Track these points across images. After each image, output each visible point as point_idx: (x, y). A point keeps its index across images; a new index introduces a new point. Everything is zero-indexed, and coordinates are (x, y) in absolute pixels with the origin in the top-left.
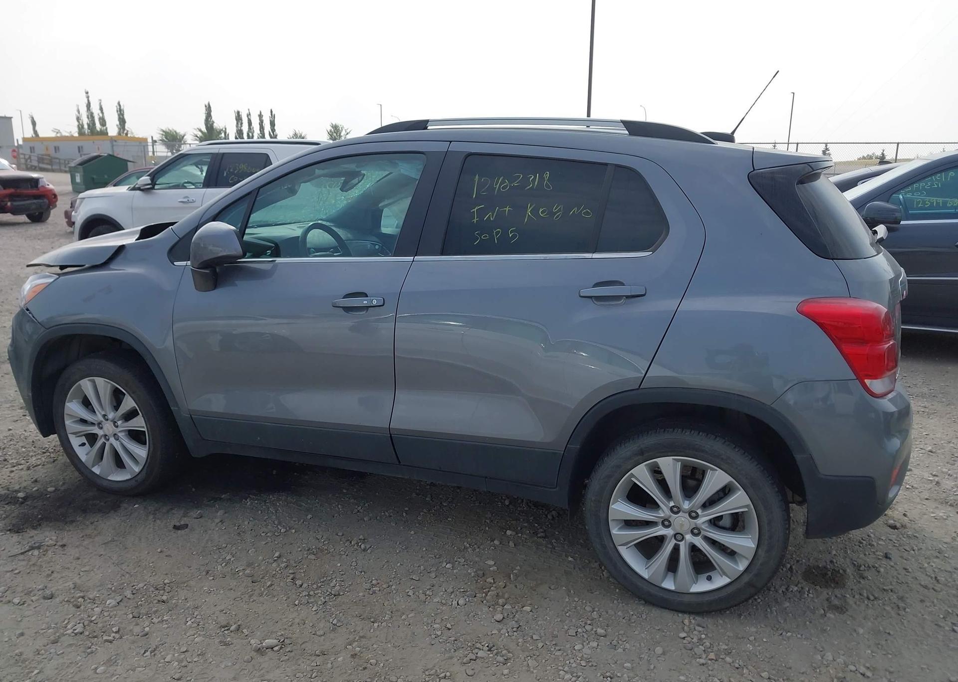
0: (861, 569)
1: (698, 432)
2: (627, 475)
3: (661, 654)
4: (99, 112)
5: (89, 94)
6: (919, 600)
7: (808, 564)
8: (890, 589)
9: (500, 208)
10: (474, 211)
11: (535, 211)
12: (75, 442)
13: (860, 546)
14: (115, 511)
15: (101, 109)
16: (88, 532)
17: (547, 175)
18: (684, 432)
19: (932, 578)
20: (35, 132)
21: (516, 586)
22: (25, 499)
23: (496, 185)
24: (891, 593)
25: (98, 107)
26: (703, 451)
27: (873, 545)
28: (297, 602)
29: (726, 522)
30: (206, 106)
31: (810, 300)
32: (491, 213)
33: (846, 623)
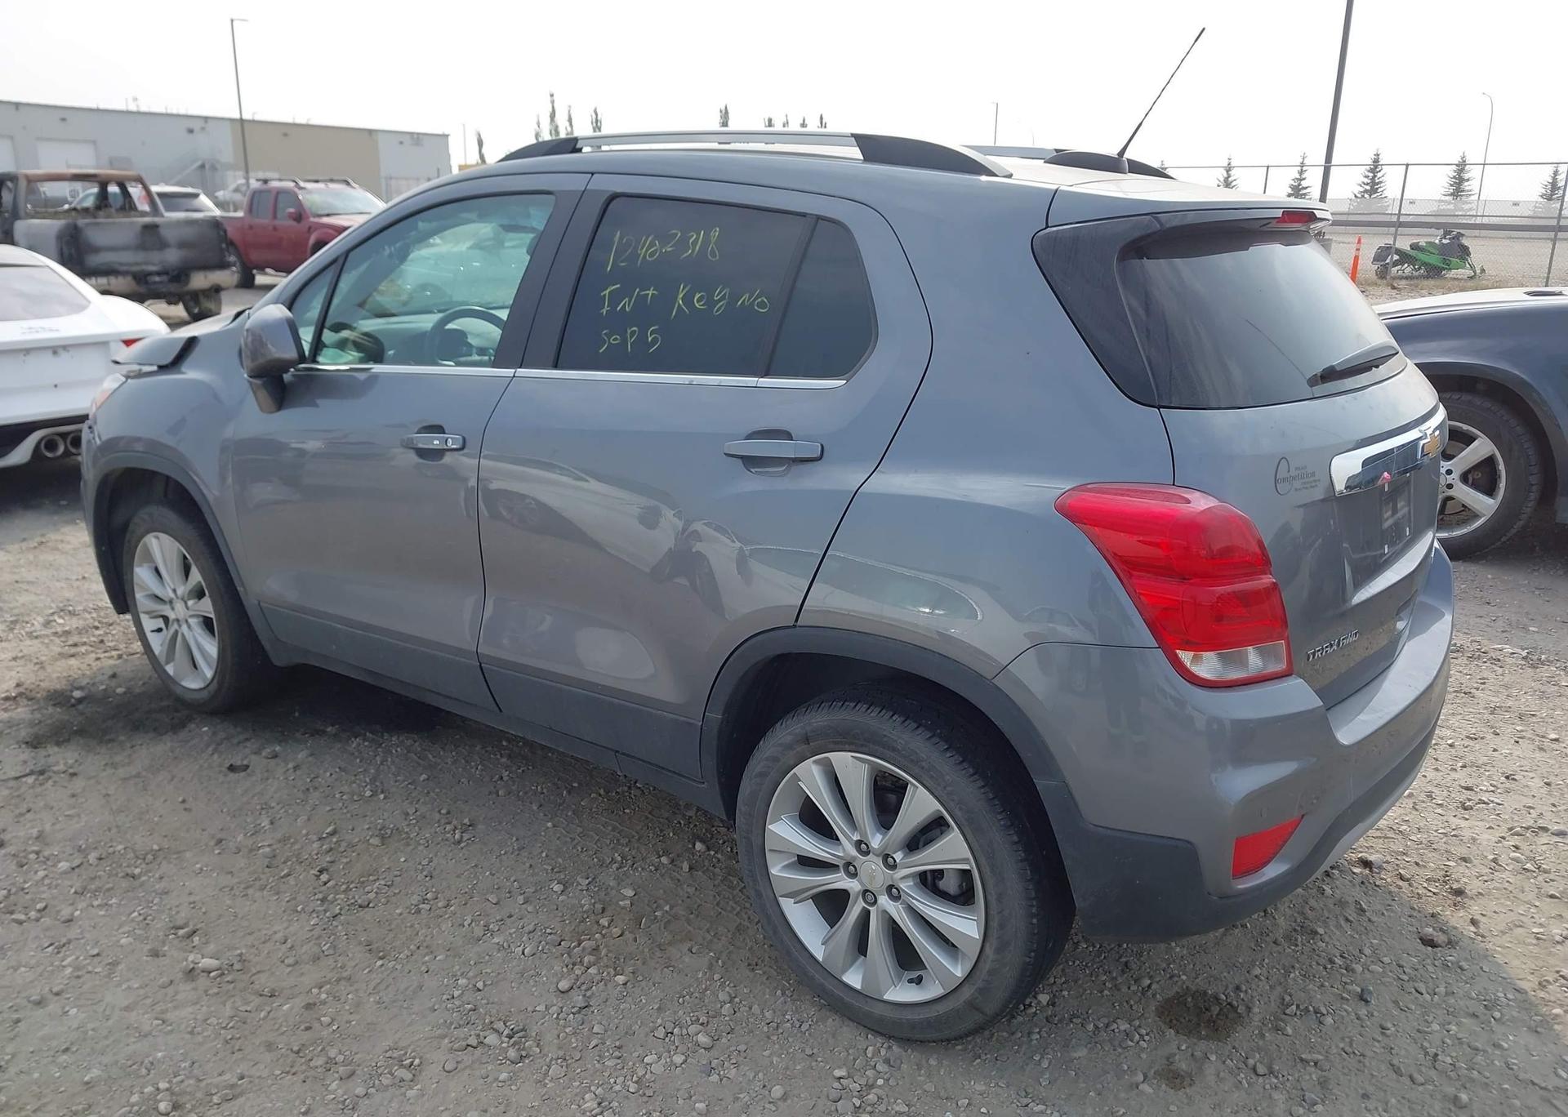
0: (1288, 1011)
1: (891, 713)
2: (789, 775)
3: (779, 1099)
4: (568, 124)
5: (555, 97)
6: (1361, 1092)
7: (1188, 983)
8: (1313, 1061)
9: (641, 290)
10: (605, 295)
11: (688, 300)
12: (149, 624)
13: (1325, 968)
14: (175, 733)
15: (570, 120)
16: (118, 759)
17: (716, 233)
18: (869, 711)
19: (1427, 1053)
20: (482, 157)
21: (635, 940)
22: (80, 701)
23: (642, 248)
24: (1313, 1069)
25: (567, 118)
26: (894, 750)
27: (1353, 971)
28: (299, 908)
29: (950, 884)
30: (721, 111)
31: (1089, 486)
32: (627, 299)
33: (1168, 1109)
